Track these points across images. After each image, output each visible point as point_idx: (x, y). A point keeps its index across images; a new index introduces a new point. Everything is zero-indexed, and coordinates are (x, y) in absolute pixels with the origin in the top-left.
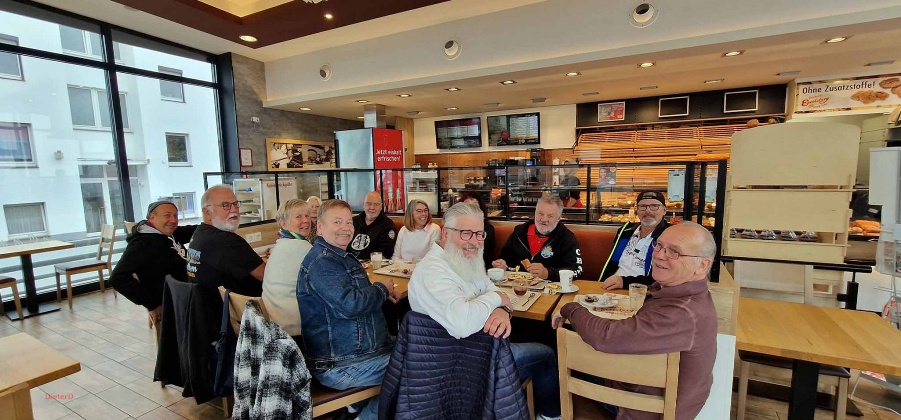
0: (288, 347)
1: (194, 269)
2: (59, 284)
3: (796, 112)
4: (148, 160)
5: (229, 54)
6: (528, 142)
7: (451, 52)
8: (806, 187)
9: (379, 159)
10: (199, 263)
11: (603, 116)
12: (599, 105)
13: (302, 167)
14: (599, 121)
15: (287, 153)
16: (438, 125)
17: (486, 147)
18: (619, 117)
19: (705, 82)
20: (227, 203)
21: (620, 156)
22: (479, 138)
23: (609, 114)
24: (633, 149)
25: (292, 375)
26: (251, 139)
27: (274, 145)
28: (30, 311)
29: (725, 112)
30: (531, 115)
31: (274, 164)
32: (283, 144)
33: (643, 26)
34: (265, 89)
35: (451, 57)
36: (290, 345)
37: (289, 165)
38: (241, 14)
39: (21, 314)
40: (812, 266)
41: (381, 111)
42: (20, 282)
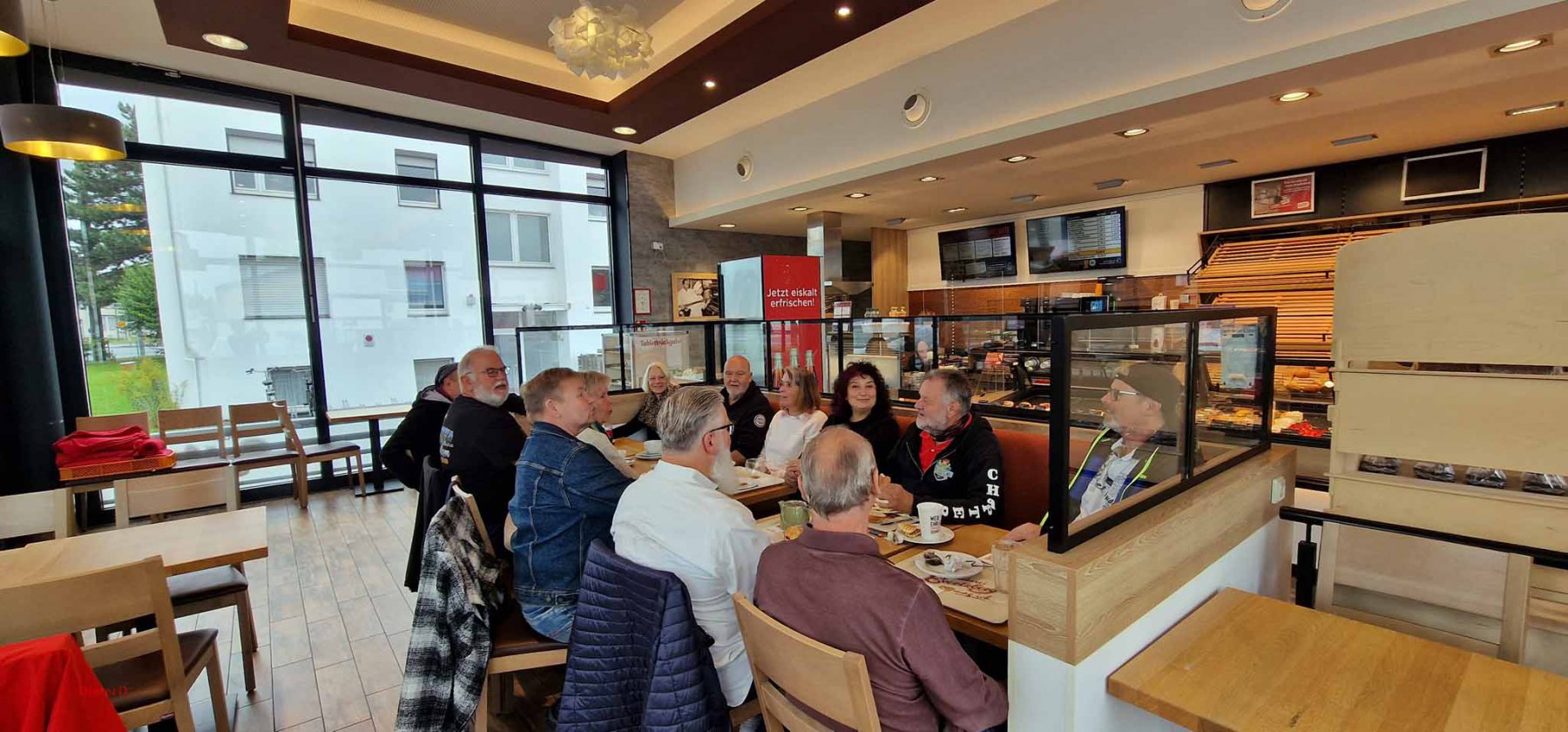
1: (447, 453)
5: (625, 152)
6: (1101, 264)
7: (914, 115)
9: (773, 304)
10: (452, 446)
11: (1261, 206)
12: (1253, 182)
14: (1253, 217)
15: (703, 294)
16: (945, 238)
17: (1024, 277)
18: (1301, 205)
22: (1012, 259)
23: (1278, 199)
26: (650, 275)
27: (683, 282)
28: (375, 488)
30: (1108, 212)
31: (682, 310)
32: (697, 280)
33: (1263, 17)
34: (673, 199)
35: (914, 124)
37: (704, 313)
38: (607, 100)
39: (364, 491)
40: (1530, 557)
41: (832, 223)
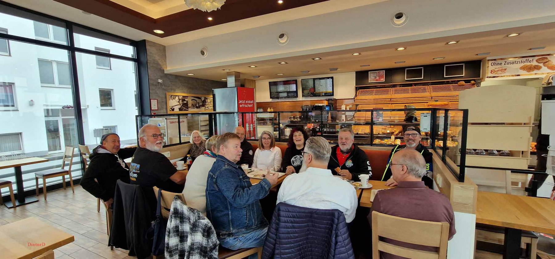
0: (206, 224)
1: (136, 175)
2: (37, 184)
3: (487, 77)
4: (88, 106)
5: (144, 41)
6: (326, 94)
7: (282, 41)
8: (504, 124)
9: (241, 106)
10: (139, 172)
11: (372, 79)
12: (369, 72)
13: (188, 110)
14: (369, 82)
15: (179, 102)
16: (271, 84)
17: (300, 98)
18: (381, 79)
19: (434, 59)
20: (155, 134)
21: (383, 103)
22: (296, 92)
23: (376, 77)
24: (391, 99)
25: (208, 242)
26: (157, 93)
27: (171, 97)
28: (19, 202)
29: (445, 76)
30: (328, 78)
31: (171, 109)
32: (177, 96)
33: (399, 26)
34: (165, 61)
35: (283, 43)
36: (207, 223)
37: (180, 109)
38: (155, 17)
39: (14, 204)
40: (510, 171)
41: (237, 76)
42: (14, 183)
